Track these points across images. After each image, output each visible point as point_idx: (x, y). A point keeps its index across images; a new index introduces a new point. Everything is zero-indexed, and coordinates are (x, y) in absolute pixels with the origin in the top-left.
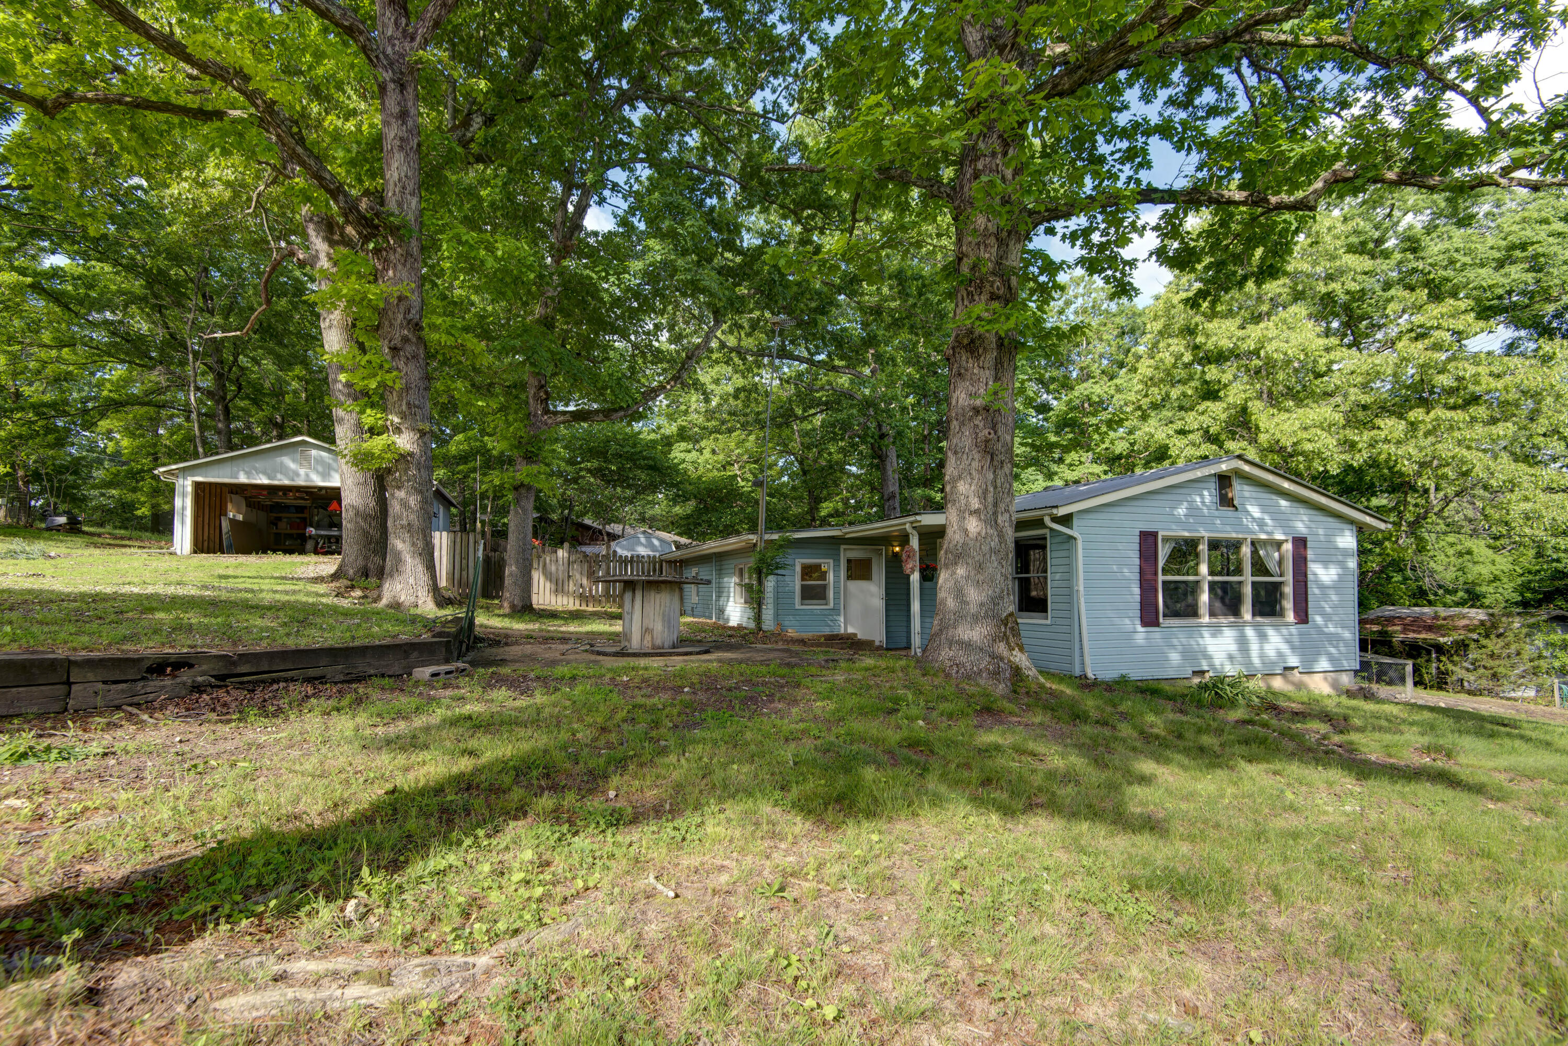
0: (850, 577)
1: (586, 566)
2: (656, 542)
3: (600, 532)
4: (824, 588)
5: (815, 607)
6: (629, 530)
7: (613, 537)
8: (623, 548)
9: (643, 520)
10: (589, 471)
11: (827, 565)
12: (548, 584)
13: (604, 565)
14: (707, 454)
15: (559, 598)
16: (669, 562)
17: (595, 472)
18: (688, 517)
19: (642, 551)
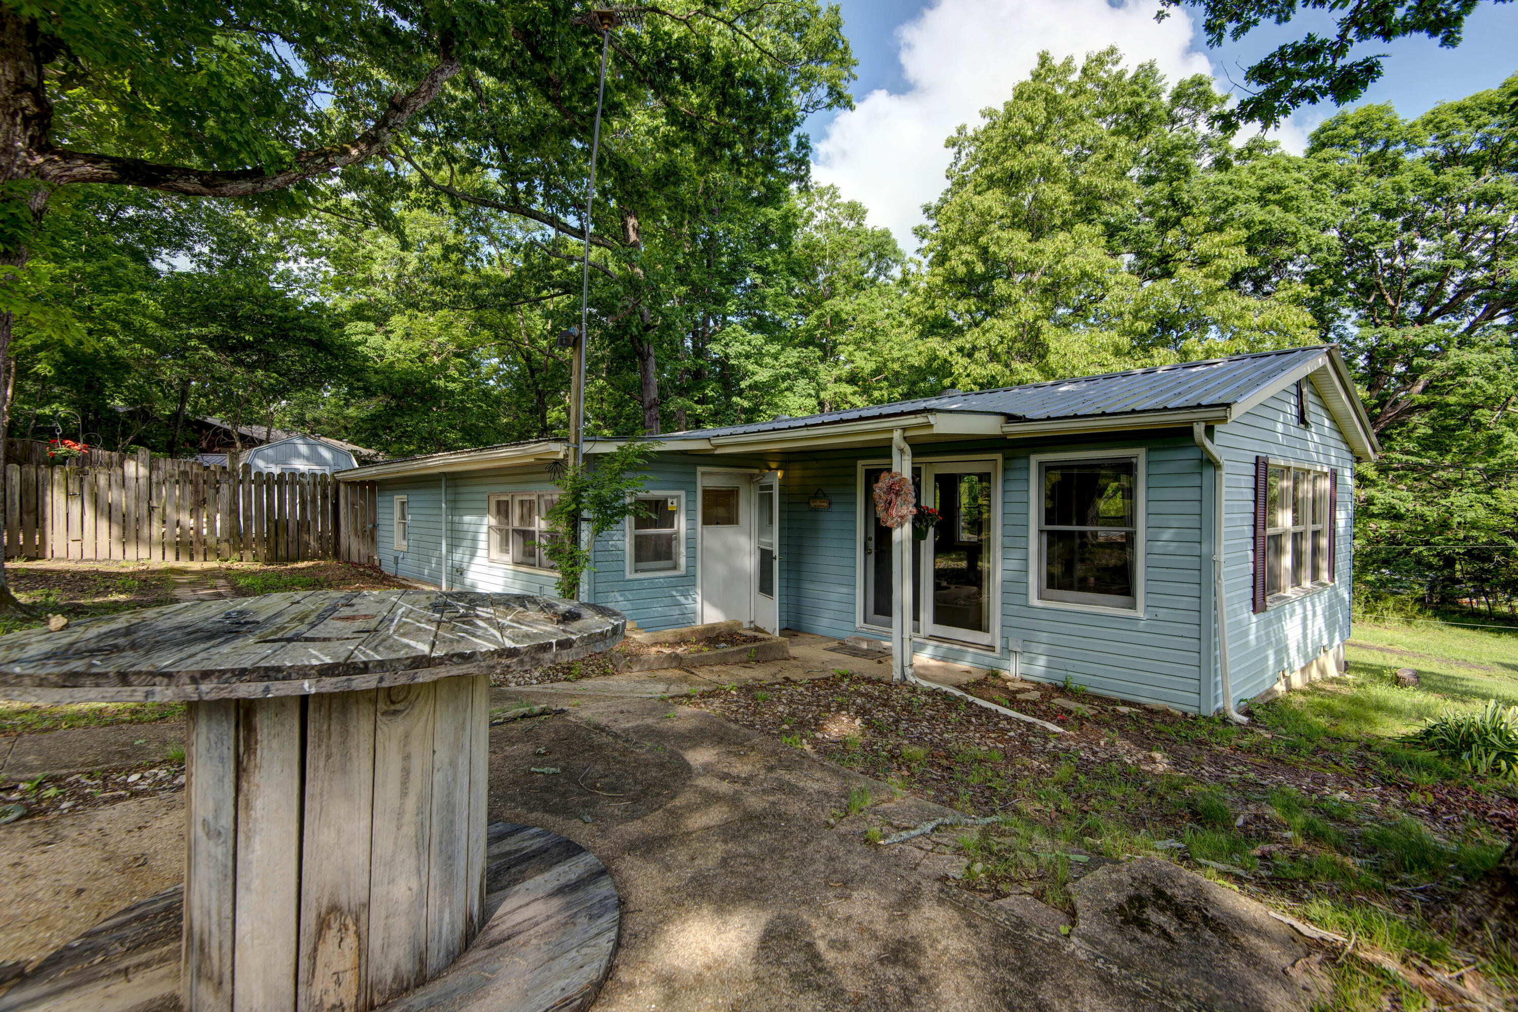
0: (706, 522)
1: (189, 488)
2: (326, 454)
3: (227, 433)
4: (670, 540)
5: (659, 575)
6: (277, 433)
7: (250, 442)
8: (267, 460)
9: (301, 421)
10: (202, 338)
11: (677, 499)
12: (103, 525)
13: (225, 489)
14: (395, 339)
15: (131, 552)
16: (351, 484)
17: (219, 343)
18: (373, 418)
19: (301, 466)
